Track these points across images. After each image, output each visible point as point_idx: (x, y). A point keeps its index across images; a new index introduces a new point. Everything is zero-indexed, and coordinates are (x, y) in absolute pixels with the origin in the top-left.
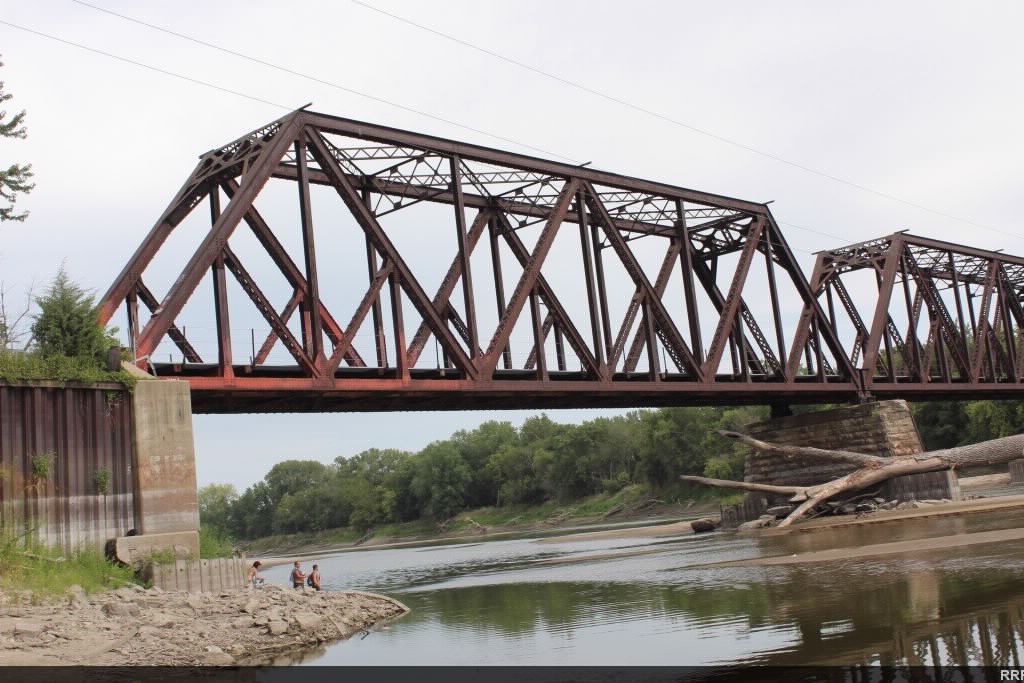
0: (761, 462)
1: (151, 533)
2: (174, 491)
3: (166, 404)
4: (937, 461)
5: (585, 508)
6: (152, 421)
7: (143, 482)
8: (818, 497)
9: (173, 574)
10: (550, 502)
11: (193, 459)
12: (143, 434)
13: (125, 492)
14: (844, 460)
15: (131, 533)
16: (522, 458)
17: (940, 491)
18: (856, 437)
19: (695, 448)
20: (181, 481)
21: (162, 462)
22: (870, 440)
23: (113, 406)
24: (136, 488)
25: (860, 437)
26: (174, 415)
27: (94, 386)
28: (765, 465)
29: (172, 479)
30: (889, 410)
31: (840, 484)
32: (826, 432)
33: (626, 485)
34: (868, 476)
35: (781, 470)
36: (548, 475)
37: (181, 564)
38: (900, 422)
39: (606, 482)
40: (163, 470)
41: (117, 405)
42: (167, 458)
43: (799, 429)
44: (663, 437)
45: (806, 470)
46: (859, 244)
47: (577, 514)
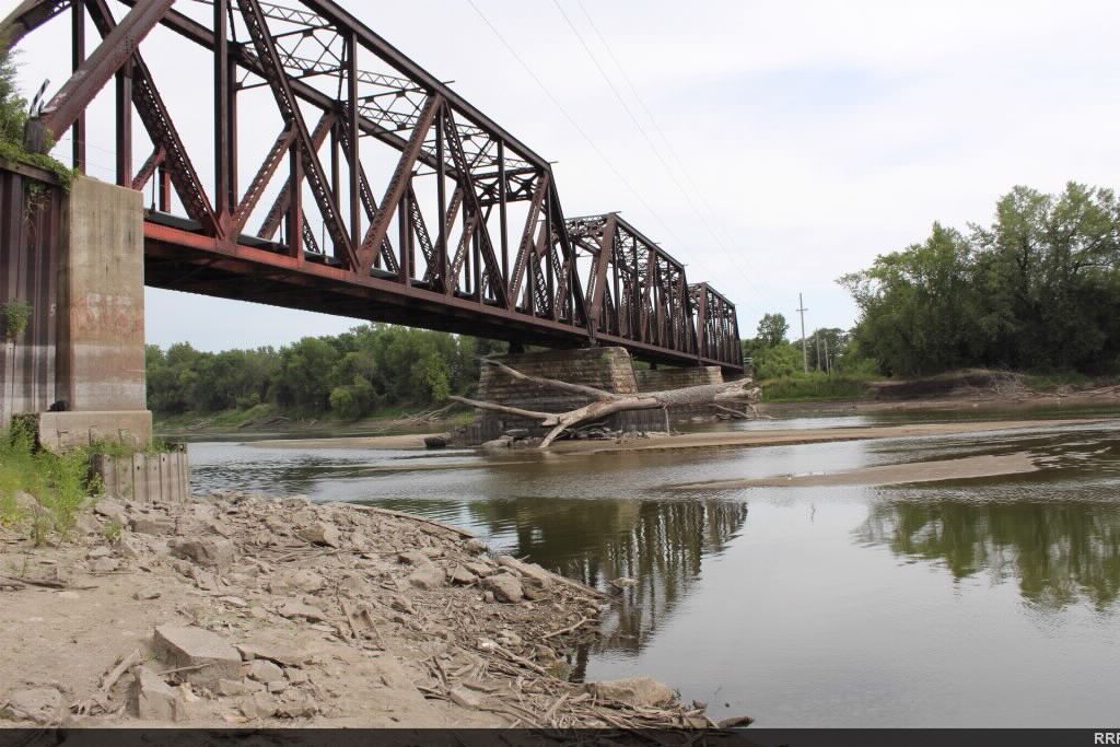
0: (497, 390)
1: (82, 409)
2: (118, 350)
3: (112, 219)
4: (653, 401)
5: (221, 419)
6: (93, 239)
7: (75, 332)
8: (566, 423)
9: (129, 473)
10: (189, 413)
11: (143, 307)
12: (80, 258)
13: (44, 342)
14: (583, 393)
15: (58, 407)
16: (169, 376)
17: (659, 425)
18: (585, 376)
19: (320, 379)
20: (126, 336)
21: (102, 304)
22: (598, 379)
23: (34, 207)
24: (63, 336)
25: (588, 376)
26: (122, 237)
27: (11, 167)
28: (500, 393)
29: (114, 332)
30: (615, 355)
31: (582, 413)
32: (559, 368)
33: (257, 403)
34: (603, 408)
35: (515, 398)
36: (190, 391)
37: (139, 460)
38: (623, 366)
39: (240, 400)
40: (104, 317)
41: (41, 206)
42: (109, 298)
43: (534, 364)
44: (296, 368)
45: (538, 400)
46: (579, 218)
47: (212, 424)
